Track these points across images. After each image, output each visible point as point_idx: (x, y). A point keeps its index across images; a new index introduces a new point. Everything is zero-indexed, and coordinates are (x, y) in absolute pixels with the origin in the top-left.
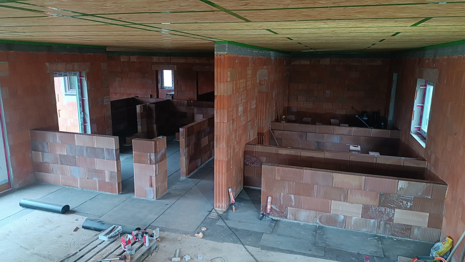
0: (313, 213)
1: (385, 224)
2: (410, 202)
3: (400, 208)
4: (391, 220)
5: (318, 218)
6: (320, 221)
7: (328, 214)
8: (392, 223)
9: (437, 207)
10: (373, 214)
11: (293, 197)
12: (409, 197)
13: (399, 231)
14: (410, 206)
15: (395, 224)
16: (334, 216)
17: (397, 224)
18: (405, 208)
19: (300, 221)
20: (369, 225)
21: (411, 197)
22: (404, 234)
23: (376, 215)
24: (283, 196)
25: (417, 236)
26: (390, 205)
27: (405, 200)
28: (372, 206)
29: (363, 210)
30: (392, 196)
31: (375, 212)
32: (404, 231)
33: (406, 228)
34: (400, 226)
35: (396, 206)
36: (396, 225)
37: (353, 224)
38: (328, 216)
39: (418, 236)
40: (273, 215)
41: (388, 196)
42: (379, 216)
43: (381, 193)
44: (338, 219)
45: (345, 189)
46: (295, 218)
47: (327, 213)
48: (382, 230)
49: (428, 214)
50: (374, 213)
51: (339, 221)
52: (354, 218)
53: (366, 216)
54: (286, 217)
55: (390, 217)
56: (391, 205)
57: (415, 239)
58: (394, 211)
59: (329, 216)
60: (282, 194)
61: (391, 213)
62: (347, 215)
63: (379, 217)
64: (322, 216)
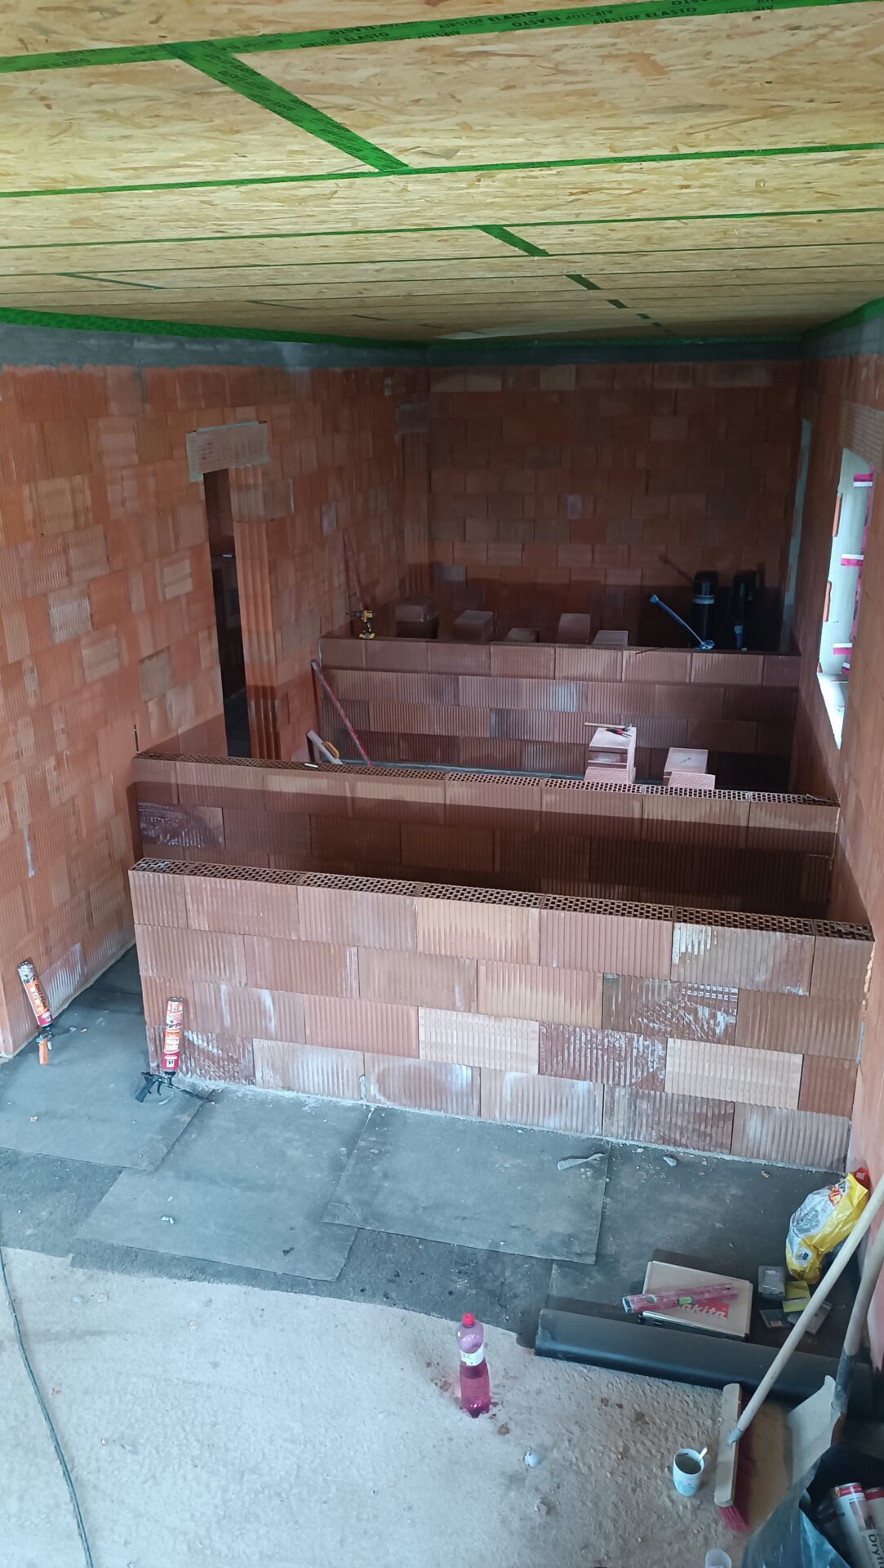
0: (350, 1060)
1: (634, 1098)
2: (727, 1012)
3: (685, 1033)
4: (653, 1081)
5: (373, 1079)
6: (383, 1089)
7: (409, 1062)
8: (658, 1093)
9: (833, 1031)
10: (583, 1059)
11: (266, 996)
12: (721, 989)
13: (690, 1126)
14: (727, 1027)
15: (672, 1098)
16: (433, 1069)
17: (681, 1098)
18: (707, 1034)
19: (304, 1092)
20: (572, 1104)
21: (727, 990)
22: (708, 1138)
23: (597, 1064)
24: (229, 994)
25: (760, 1142)
26: (645, 1024)
27: (703, 1002)
28: (578, 1029)
29: (542, 1046)
30: (653, 987)
31: (591, 1052)
32: (706, 1127)
33: (716, 1113)
34: (689, 1105)
35: (669, 1029)
36: (675, 1100)
37: (509, 1098)
38: (412, 1069)
39: (763, 1142)
40: (201, 1073)
41: (635, 988)
42: (608, 1065)
43: (609, 976)
44: (449, 1079)
45: (467, 961)
46: (284, 1081)
47: (407, 1059)
48: (621, 1123)
49: (797, 1059)
50: (586, 1054)
51: (454, 1089)
52: (511, 1076)
53: (555, 1066)
54: (250, 1079)
55: (651, 1070)
56: (651, 1025)
57: (752, 1157)
58: (665, 1048)
59: (415, 1068)
60: (223, 987)
61: (652, 1054)
62: (482, 1066)
63: (605, 1071)
64: (389, 1069)
